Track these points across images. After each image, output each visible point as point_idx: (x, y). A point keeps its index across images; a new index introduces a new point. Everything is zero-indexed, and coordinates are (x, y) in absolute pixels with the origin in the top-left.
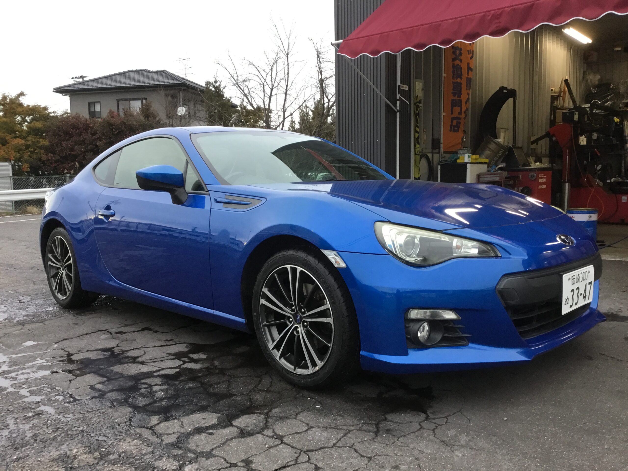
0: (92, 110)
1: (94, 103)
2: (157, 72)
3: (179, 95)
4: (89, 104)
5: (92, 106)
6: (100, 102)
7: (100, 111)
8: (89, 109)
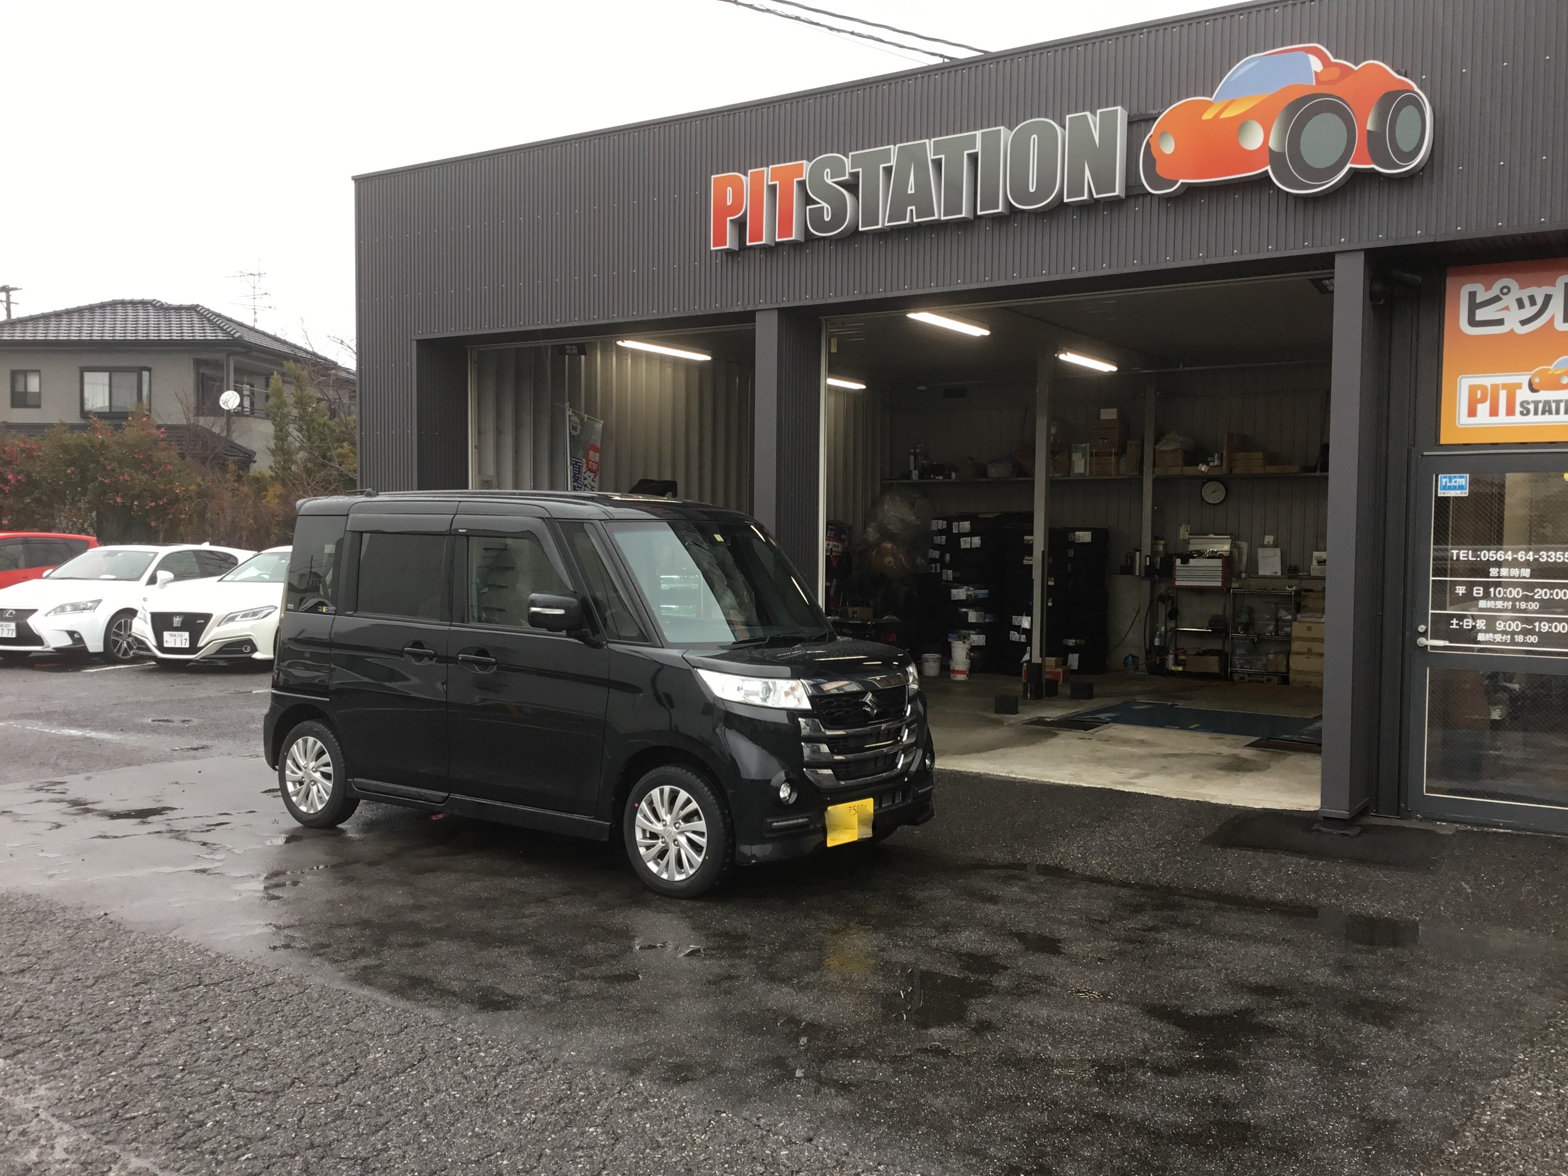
0: (20, 388)
1: (25, 373)
2: (179, 309)
3: (228, 366)
4: (14, 374)
5: (20, 379)
6: (38, 371)
7: (39, 394)
8: (13, 387)
